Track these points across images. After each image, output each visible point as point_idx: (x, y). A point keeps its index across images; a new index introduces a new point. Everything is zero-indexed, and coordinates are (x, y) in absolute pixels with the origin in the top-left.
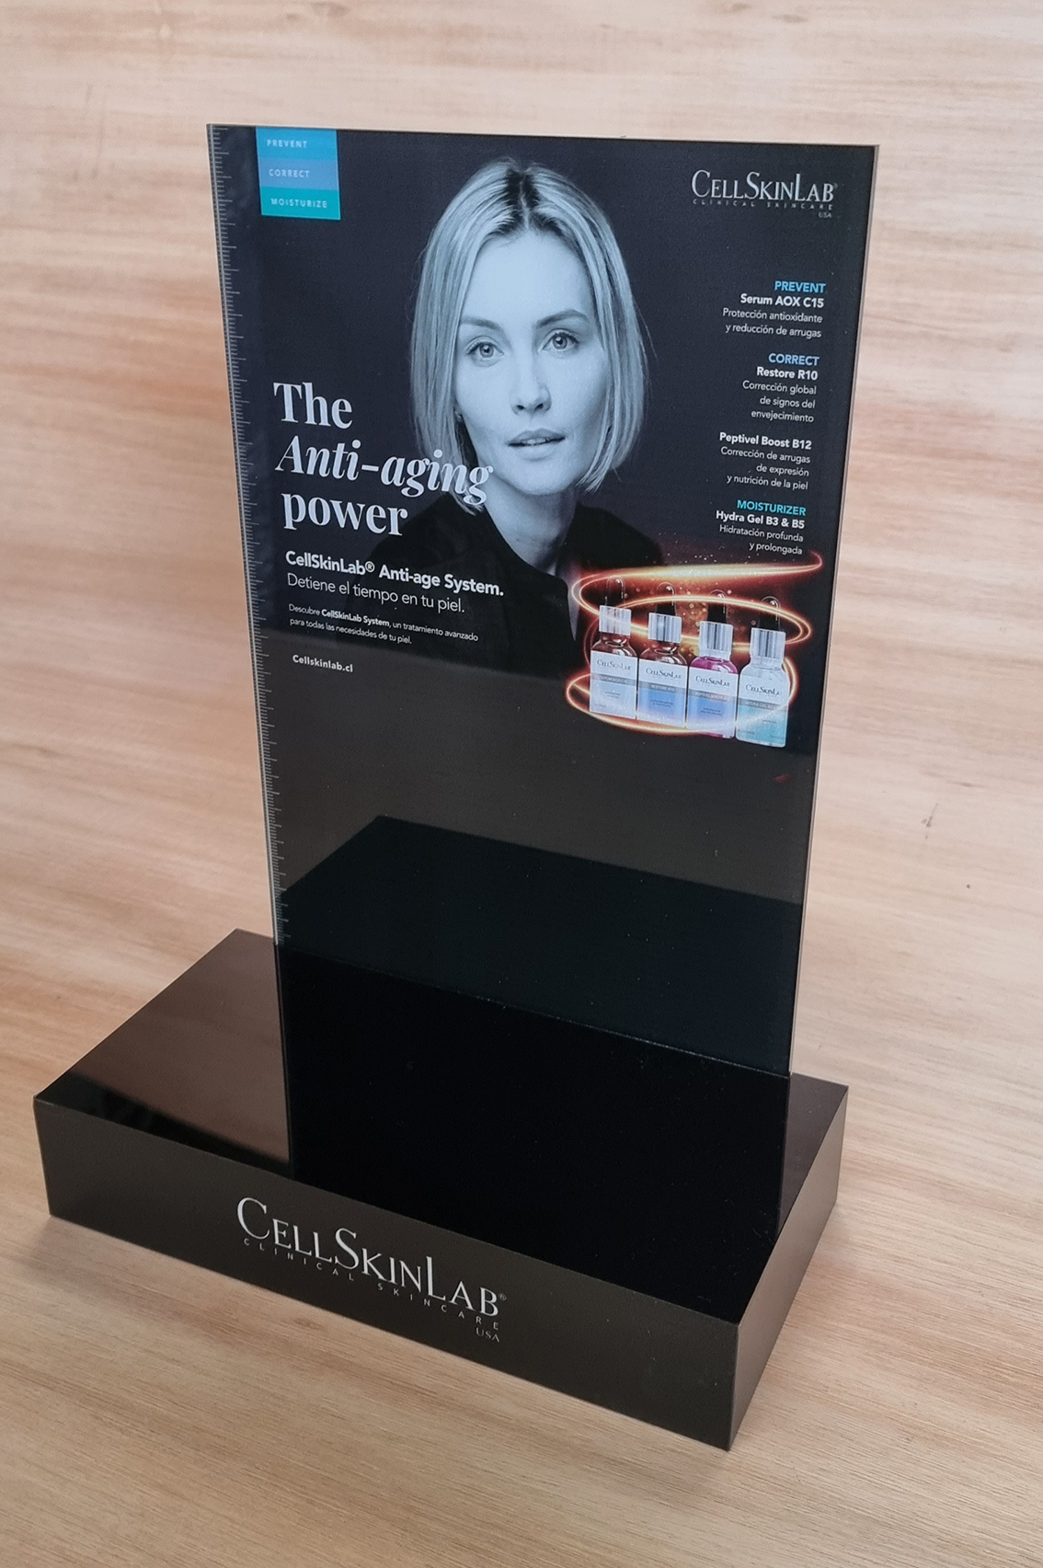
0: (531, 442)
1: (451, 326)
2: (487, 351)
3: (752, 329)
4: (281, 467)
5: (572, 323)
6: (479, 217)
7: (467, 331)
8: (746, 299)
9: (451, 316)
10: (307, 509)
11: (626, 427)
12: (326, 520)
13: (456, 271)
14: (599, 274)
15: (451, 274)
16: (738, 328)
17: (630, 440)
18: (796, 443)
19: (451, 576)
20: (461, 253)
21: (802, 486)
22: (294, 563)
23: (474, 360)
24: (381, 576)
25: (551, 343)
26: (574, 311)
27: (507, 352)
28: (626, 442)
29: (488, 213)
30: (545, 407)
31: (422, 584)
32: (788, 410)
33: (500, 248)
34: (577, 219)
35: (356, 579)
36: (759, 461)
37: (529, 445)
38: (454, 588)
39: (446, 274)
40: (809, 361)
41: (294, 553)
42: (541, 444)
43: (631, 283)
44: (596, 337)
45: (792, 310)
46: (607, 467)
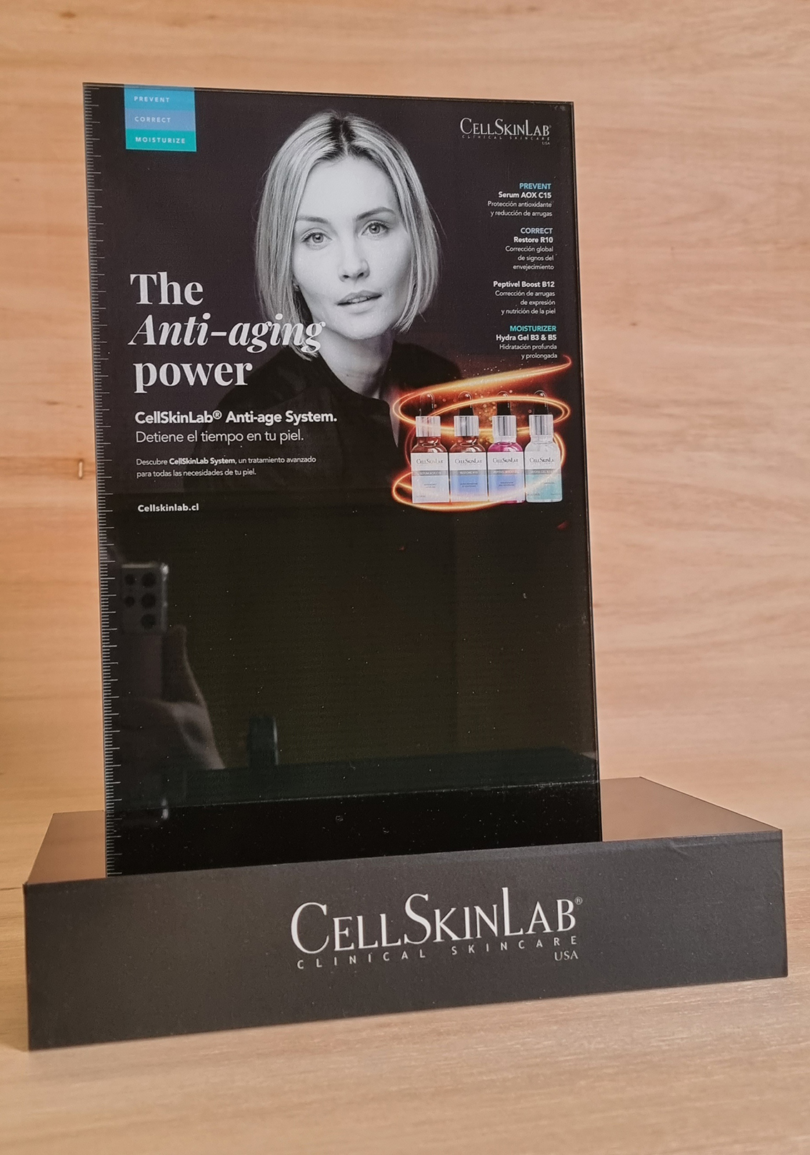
0: (355, 300)
1: (289, 222)
2: (319, 238)
3: (508, 213)
4: (134, 342)
5: (383, 216)
6: (310, 148)
7: (302, 226)
8: (501, 195)
9: (289, 216)
10: (159, 374)
11: (427, 284)
12: (176, 380)
13: (293, 184)
14: (401, 183)
15: (289, 186)
16: (499, 213)
17: (431, 292)
18: (544, 284)
19: (291, 412)
20: (296, 173)
21: (552, 312)
22: (143, 422)
23: (308, 245)
24: (227, 421)
25: (368, 230)
26: (384, 208)
27: (334, 239)
28: (428, 294)
29: (317, 145)
30: (365, 274)
31: (266, 422)
32: (537, 263)
33: (327, 169)
34: (383, 149)
35: (204, 427)
36: (521, 298)
37: (354, 303)
38: (295, 421)
39: (284, 187)
40: (547, 231)
41: (143, 413)
42: (363, 301)
43: (424, 188)
44: (401, 224)
45: (532, 200)
46: (414, 313)
